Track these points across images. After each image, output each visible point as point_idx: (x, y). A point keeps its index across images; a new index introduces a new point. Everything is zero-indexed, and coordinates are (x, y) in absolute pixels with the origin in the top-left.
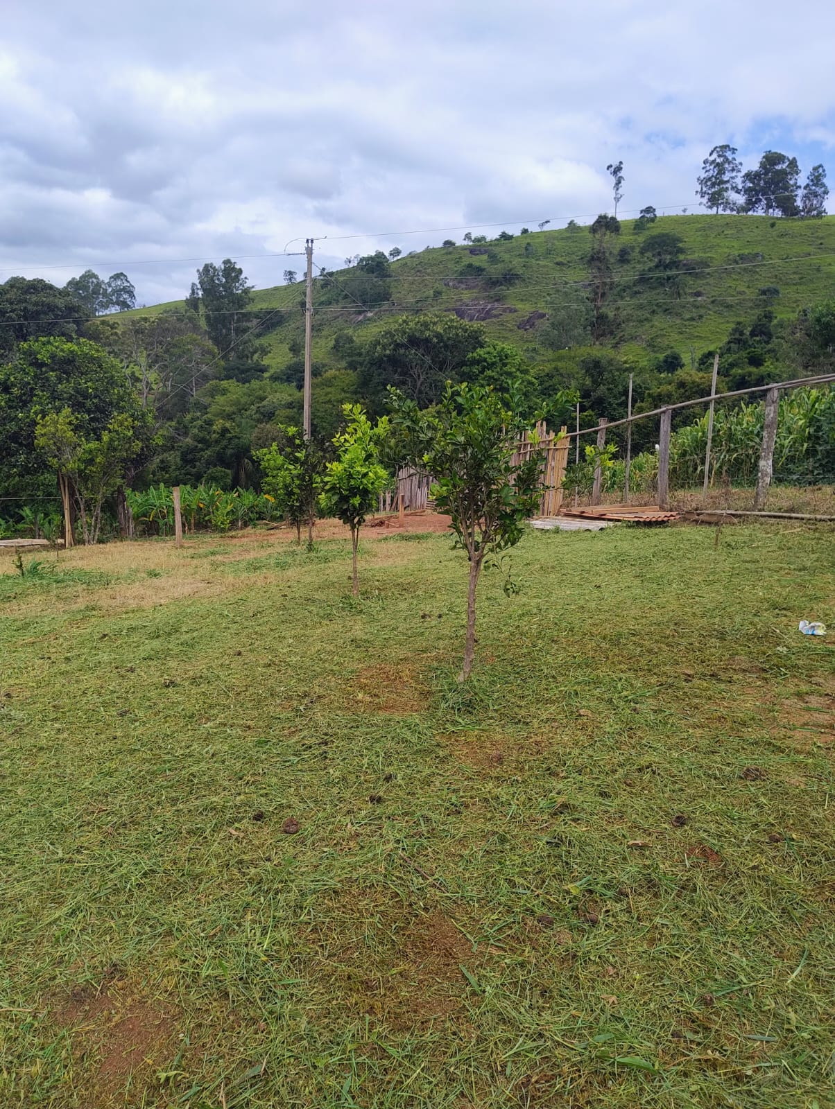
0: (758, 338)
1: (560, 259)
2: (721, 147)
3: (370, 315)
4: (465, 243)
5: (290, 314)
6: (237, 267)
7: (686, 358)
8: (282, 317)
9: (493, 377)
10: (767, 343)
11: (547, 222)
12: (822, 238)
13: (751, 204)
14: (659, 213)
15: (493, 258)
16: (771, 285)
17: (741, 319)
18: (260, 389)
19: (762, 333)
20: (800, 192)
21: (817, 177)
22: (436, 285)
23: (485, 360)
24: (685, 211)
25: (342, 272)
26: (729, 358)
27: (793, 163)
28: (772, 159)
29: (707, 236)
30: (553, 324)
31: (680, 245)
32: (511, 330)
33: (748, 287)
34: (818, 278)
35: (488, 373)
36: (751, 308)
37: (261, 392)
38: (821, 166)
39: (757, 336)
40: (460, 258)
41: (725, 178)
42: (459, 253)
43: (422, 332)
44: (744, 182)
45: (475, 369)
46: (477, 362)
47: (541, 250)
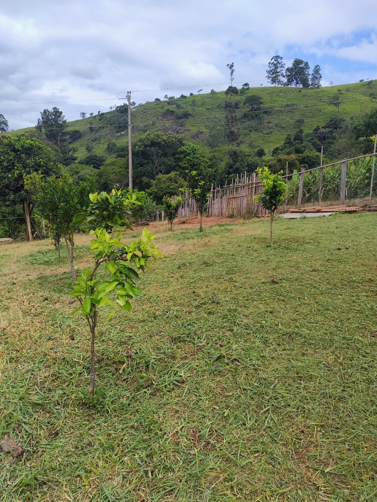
0: (297, 141)
1: (208, 107)
2: (275, 57)
3: (123, 133)
4: (165, 99)
5: (85, 133)
6: (60, 111)
7: (266, 151)
8: (81, 134)
9: (190, 160)
10: (301, 143)
11: (201, 90)
12: (321, 97)
13: (290, 81)
14: (250, 86)
15: (178, 107)
16: (300, 118)
17: (289, 133)
18: (76, 168)
19: (299, 139)
20: (310, 77)
21: (317, 70)
22: (153, 119)
23: (186, 152)
24: (261, 85)
25: (108, 113)
26: (287, 150)
27: (307, 64)
28: (297, 62)
29: (272, 96)
30: (210, 135)
31: (261, 100)
32: (188, 139)
33: (291, 119)
34: (320, 115)
35: (187, 157)
36: (293, 128)
37: (77, 169)
38: (318, 65)
39: (296, 140)
40: (163, 106)
41: (278, 70)
42: (162, 104)
43: (157, 139)
44: (286, 72)
45: (182, 156)
46: (182, 153)
47: (200, 103)
